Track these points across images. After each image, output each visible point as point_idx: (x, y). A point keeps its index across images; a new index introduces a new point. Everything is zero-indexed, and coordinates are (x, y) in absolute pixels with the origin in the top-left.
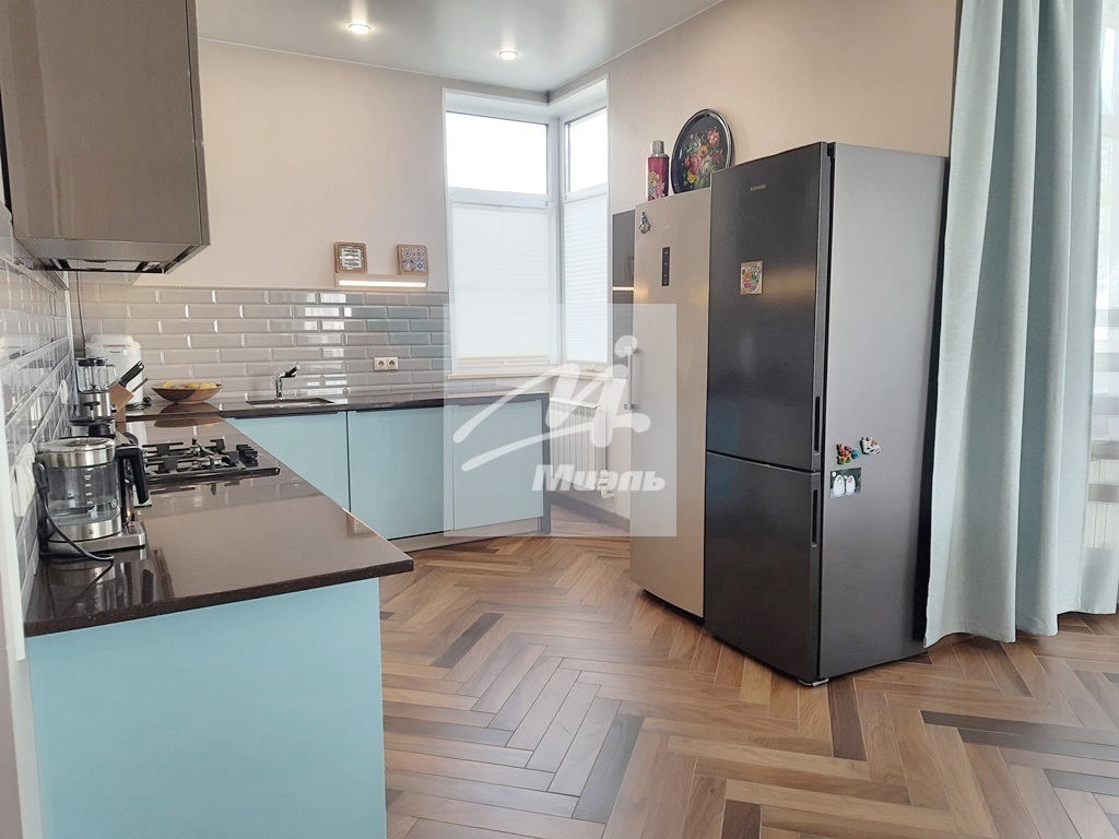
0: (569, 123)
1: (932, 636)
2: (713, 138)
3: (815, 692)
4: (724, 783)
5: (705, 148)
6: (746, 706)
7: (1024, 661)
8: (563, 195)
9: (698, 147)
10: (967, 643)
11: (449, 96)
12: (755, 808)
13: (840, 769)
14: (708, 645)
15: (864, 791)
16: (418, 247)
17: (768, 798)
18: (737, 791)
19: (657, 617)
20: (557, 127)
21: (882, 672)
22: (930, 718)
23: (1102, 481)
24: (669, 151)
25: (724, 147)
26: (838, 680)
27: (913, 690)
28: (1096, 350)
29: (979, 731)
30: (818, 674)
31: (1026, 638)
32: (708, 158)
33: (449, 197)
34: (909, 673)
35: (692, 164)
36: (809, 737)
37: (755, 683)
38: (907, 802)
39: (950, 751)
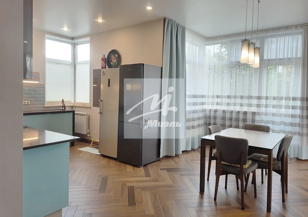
0: (78, 45)
1: (161, 156)
2: (117, 56)
3: (141, 168)
4: (126, 184)
5: (115, 57)
6: (128, 172)
7: (177, 159)
8: (76, 62)
9: (113, 57)
10: (167, 157)
11: (47, 36)
12: (133, 186)
13: (147, 178)
14: (118, 163)
15: (151, 181)
16: (37, 73)
17: (135, 185)
18: (129, 185)
19: (106, 160)
20: (74, 45)
21: (153, 163)
22: (161, 169)
23: (188, 126)
24: (106, 57)
25: (119, 58)
26: (145, 165)
27: (158, 165)
28: (186, 102)
29: (169, 170)
30: (141, 164)
31: (177, 155)
32: (115, 60)
33: (46, 60)
34: (157, 163)
35: (111, 61)
36: (141, 175)
37: (129, 168)
38: (159, 181)
39: (165, 174)
